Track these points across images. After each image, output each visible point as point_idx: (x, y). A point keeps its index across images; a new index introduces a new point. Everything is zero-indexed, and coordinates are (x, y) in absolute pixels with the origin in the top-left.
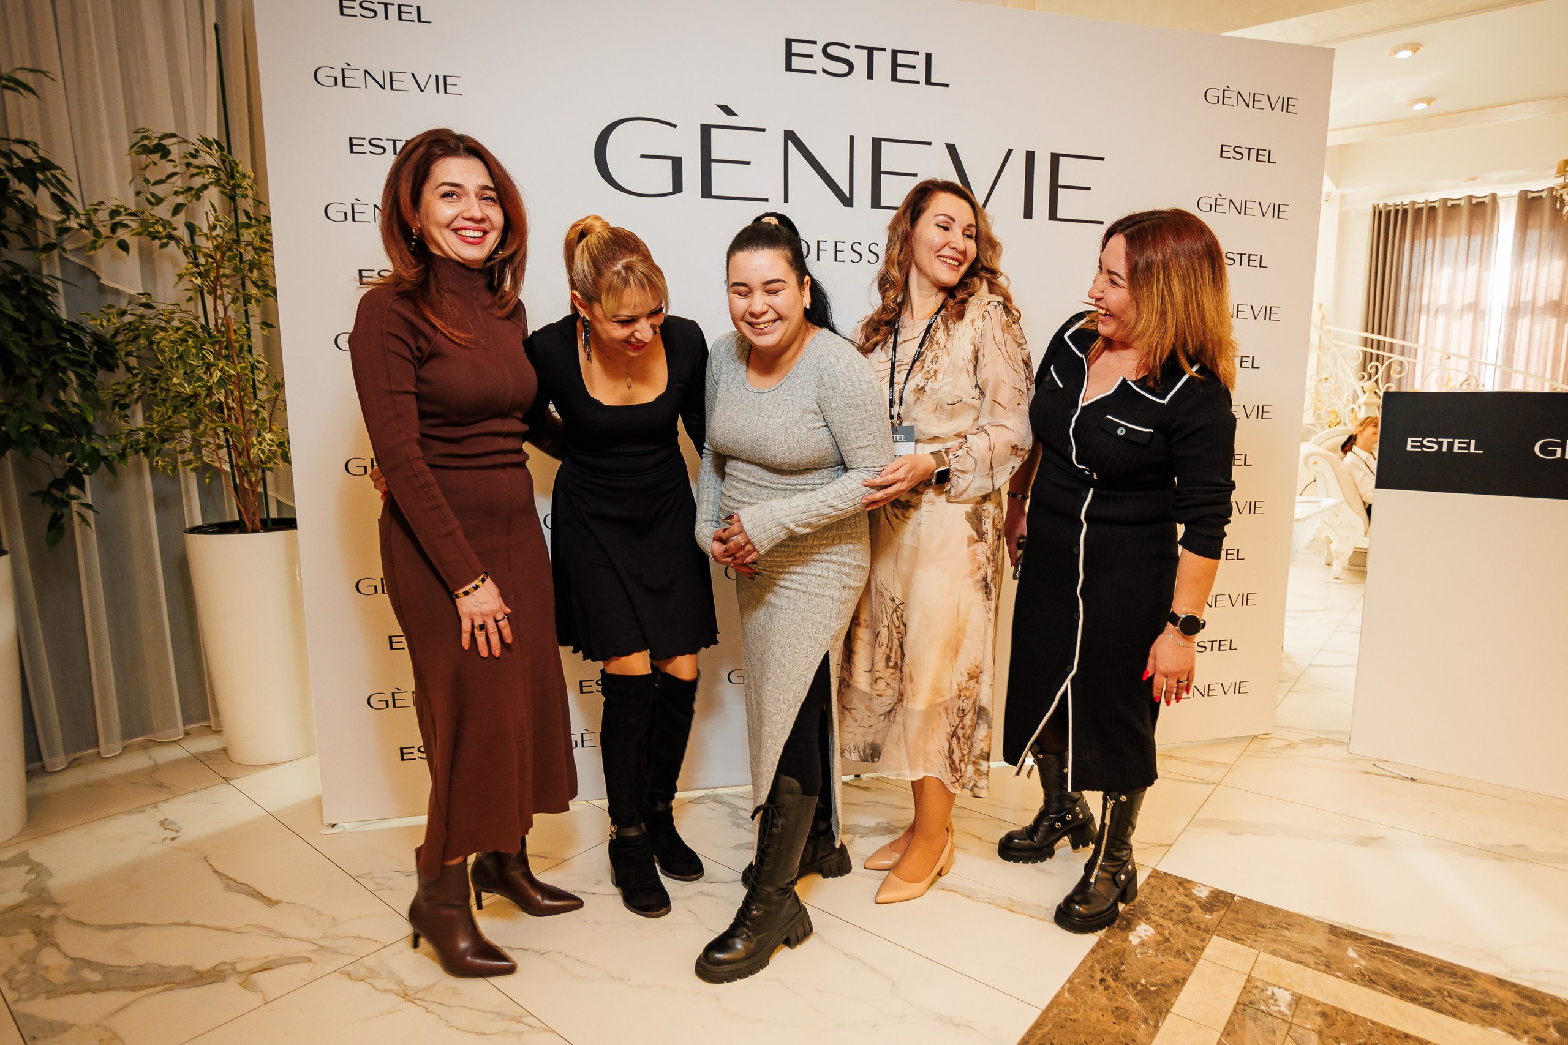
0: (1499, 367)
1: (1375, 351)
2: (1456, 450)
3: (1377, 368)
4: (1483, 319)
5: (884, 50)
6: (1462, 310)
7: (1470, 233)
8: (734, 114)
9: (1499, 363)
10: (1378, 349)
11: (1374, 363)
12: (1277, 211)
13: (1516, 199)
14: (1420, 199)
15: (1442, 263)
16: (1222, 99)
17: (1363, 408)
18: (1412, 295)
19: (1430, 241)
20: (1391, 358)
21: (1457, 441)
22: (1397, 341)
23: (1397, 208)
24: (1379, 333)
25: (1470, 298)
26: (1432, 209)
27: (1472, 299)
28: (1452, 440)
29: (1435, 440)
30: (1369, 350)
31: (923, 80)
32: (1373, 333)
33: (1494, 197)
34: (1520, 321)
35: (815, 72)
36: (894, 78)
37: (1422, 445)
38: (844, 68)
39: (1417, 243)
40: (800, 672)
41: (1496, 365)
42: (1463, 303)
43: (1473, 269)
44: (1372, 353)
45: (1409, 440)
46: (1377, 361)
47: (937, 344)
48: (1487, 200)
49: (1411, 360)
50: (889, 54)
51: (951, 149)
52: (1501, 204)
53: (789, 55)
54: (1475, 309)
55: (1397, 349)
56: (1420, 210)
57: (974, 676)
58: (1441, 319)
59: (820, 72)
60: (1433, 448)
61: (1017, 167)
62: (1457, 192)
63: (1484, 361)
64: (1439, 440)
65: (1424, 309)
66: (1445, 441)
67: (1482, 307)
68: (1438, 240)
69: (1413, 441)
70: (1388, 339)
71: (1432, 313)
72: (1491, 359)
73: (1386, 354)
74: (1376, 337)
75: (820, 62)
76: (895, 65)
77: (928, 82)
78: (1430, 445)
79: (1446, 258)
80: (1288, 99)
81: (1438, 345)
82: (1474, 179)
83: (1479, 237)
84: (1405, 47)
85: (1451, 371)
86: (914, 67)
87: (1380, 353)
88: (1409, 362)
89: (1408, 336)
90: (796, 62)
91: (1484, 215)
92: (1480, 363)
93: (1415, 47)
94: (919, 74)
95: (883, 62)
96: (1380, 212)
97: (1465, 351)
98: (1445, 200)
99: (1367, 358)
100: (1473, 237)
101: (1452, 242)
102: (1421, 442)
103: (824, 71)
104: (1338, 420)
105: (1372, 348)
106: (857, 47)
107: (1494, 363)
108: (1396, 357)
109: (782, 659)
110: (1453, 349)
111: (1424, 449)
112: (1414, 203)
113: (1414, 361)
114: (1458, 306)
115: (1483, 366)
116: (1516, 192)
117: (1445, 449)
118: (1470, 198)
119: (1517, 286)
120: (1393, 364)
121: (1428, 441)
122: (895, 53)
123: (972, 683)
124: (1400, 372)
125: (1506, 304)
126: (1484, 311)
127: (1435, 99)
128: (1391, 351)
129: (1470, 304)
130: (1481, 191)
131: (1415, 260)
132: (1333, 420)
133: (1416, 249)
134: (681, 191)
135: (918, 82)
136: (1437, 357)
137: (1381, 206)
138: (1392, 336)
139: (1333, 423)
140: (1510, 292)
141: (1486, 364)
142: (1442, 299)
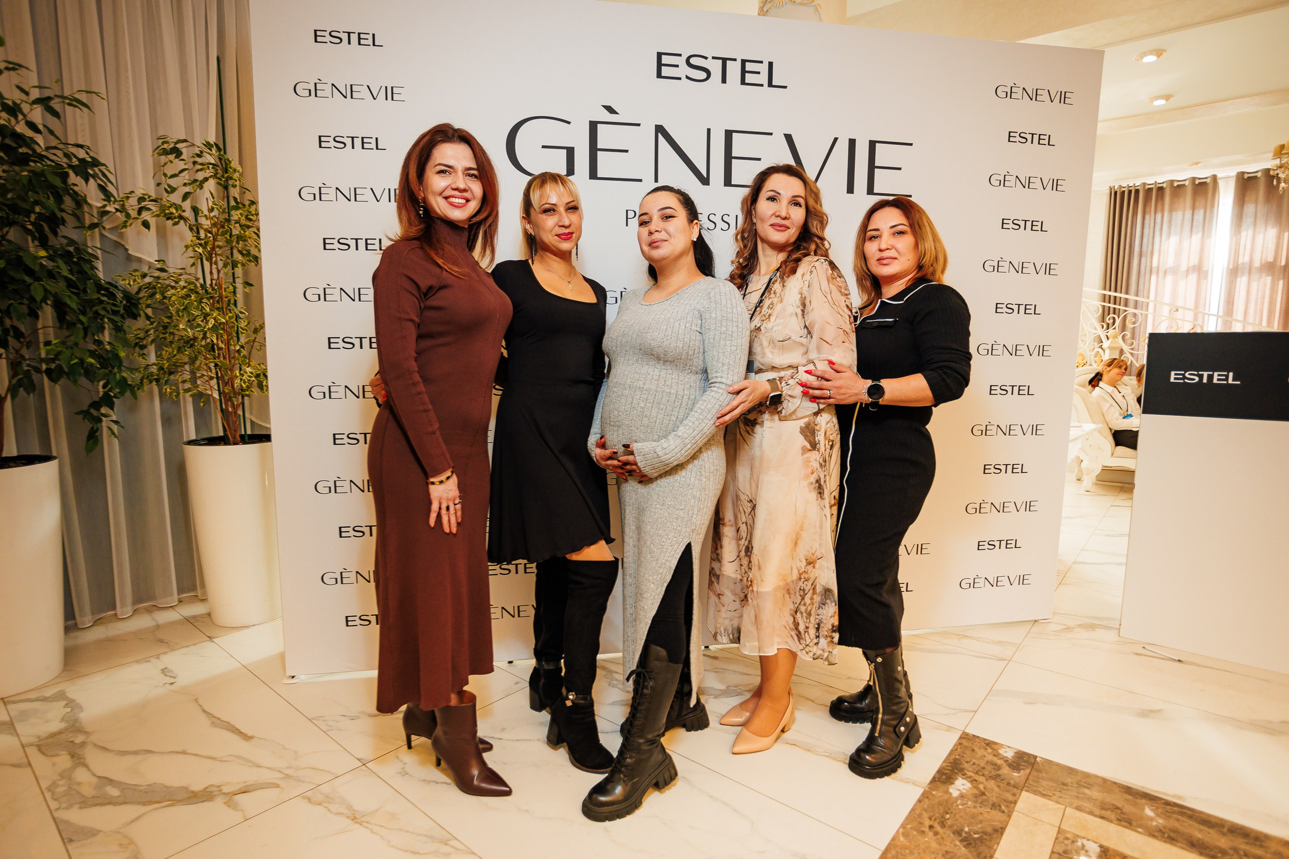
0: (1220, 316)
1: (1112, 306)
2: (1215, 381)
3: (1114, 318)
4: (1206, 278)
5: (735, 60)
6: (1187, 271)
7: (1194, 208)
8: (616, 113)
9: (1221, 313)
10: (1115, 304)
11: (1112, 315)
12: (1056, 185)
13: (1234, 179)
14: (1150, 181)
15: (1169, 234)
16: (1010, 94)
17: (1107, 352)
18: (1143, 259)
19: (1159, 215)
20: (1126, 311)
21: (1216, 374)
22: (1132, 297)
23: (1131, 188)
24: (1116, 291)
25: (1194, 261)
26: (1161, 189)
27: (1196, 262)
28: (1212, 373)
29: (1196, 373)
30: (1107, 305)
31: (766, 83)
32: (1110, 290)
33: (1214, 178)
34: (1238, 280)
35: (680, 79)
36: (743, 82)
37: (1184, 378)
38: (703, 75)
39: (1147, 217)
40: (666, 558)
41: (1218, 316)
42: (1188, 265)
43: (1197, 238)
44: (1109, 307)
45: (1173, 373)
46: (1114, 313)
47: (774, 293)
48: (1208, 181)
49: (1143, 312)
50: (739, 63)
51: (789, 138)
52: (1221, 184)
53: (660, 65)
54: (1200, 270)
55: (1131, 304)
56: (1150, 190)
57: (811, 563)
58: (1169, 279)
59: (684, 78)
60: (1194, 379)
61: (841, 151)
62: (1182, 175)
63: (1207, 311)
64: (1200, 373)
65: (1154, 271)
66: (1206, 374)
67: (1205, 269)
68: (1166, 214)
69: (1176, 374)
70: (1123, 296)
71: (1161, 274)
72: (1214, 311)
73: (1122, 308)
74: (1113, 294)
75: (684, 70)
76: (744, 72)
77: (770, 84)
78: (1192, 377)
79: (1173, 228)
80: (1065, 92)
81: (1167, 299)
82: (1197, 164)
83: (1202, 211)
84: (1151, 53)
85: (1178, 321)
86: (759, 73)
87: (1117, 307)
88: (1141, 314)
89: (1140, 293)
90: (665, 71)
91: (1206, 193)
92: (1204, 314)
93: (1159, 53)
94: (763, 78)
95: (734, 69)
96: (1116, 193)
97: (1191, 304)
98: (1172, 182)
99: (1105, 312)
100: (1196, 211)
101: (1178, 216)
102: (1183, 375)
103: (687, 77)
104: (1084, 361)
105: (1110, 303)
106: (713, 58)
107: (1216, 313)
108: (1131, 310)
109: (652, 546)
110: (1180, 303)
111: (1186, 381)
112: (1144, 184)
113: (1146, 313)
114: (1184, 268)
115: (1206, 316)
116: (1234, 173)
117: (1205, 381)
118: (1194, 179)
119: (1236, 250)
120: (1128, 316)
121: (1190, 374)
122: (744, 62)
123: (810, 568)
124: (1134, 323)
125: (1226, 265)
126: (1207, 272)
127: (1172, 96)
128: (1126, 305)
129: (1194, 267)
130: (1202, 173)
131: (1146, 231)
132: (1080, 362)
133: (1147, 222)
134: (573, 174)
135: (762, 85)
136: (1166, 310)
137: (1116, 188)
138: (1127, 293)
139: (1080, 364)
140: (1230, 256)
141: (1209, 315)
142: (1170, 262)
